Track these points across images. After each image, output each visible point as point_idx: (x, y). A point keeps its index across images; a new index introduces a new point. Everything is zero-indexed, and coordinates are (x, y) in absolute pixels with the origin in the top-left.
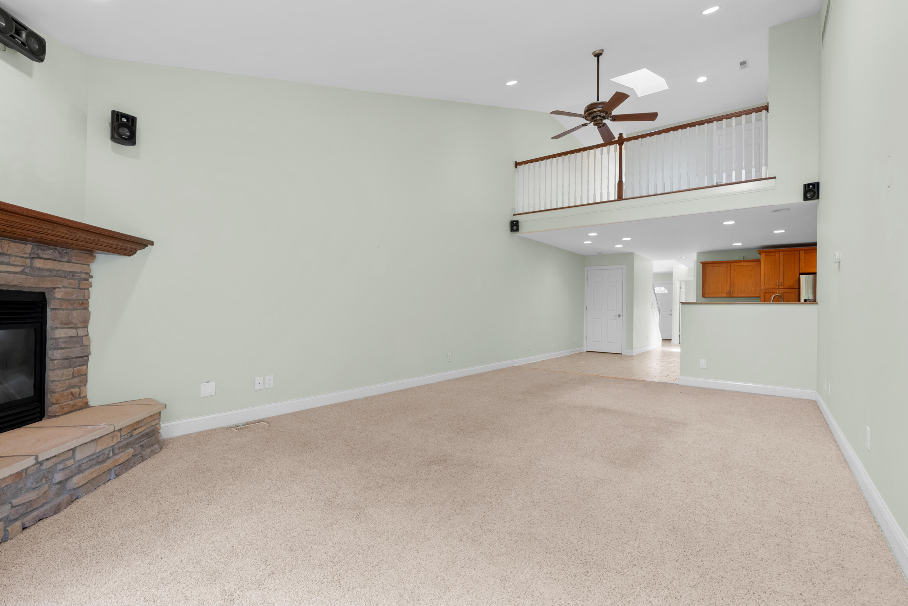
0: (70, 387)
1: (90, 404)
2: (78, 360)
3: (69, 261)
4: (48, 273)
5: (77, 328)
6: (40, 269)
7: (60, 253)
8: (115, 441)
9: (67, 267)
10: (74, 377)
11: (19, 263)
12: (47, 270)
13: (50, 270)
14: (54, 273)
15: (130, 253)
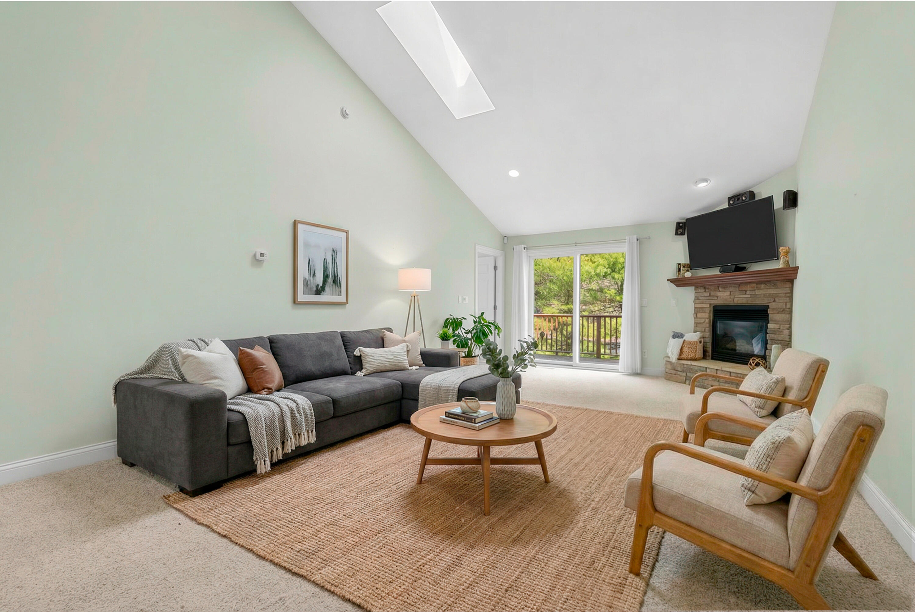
3: (776, 288)
4: (763, 296)
6: (759, 294)
7: (771, 285)
9: (772, 291)
12: (762, 294)
13: (764, 294)
14: (767, 295)
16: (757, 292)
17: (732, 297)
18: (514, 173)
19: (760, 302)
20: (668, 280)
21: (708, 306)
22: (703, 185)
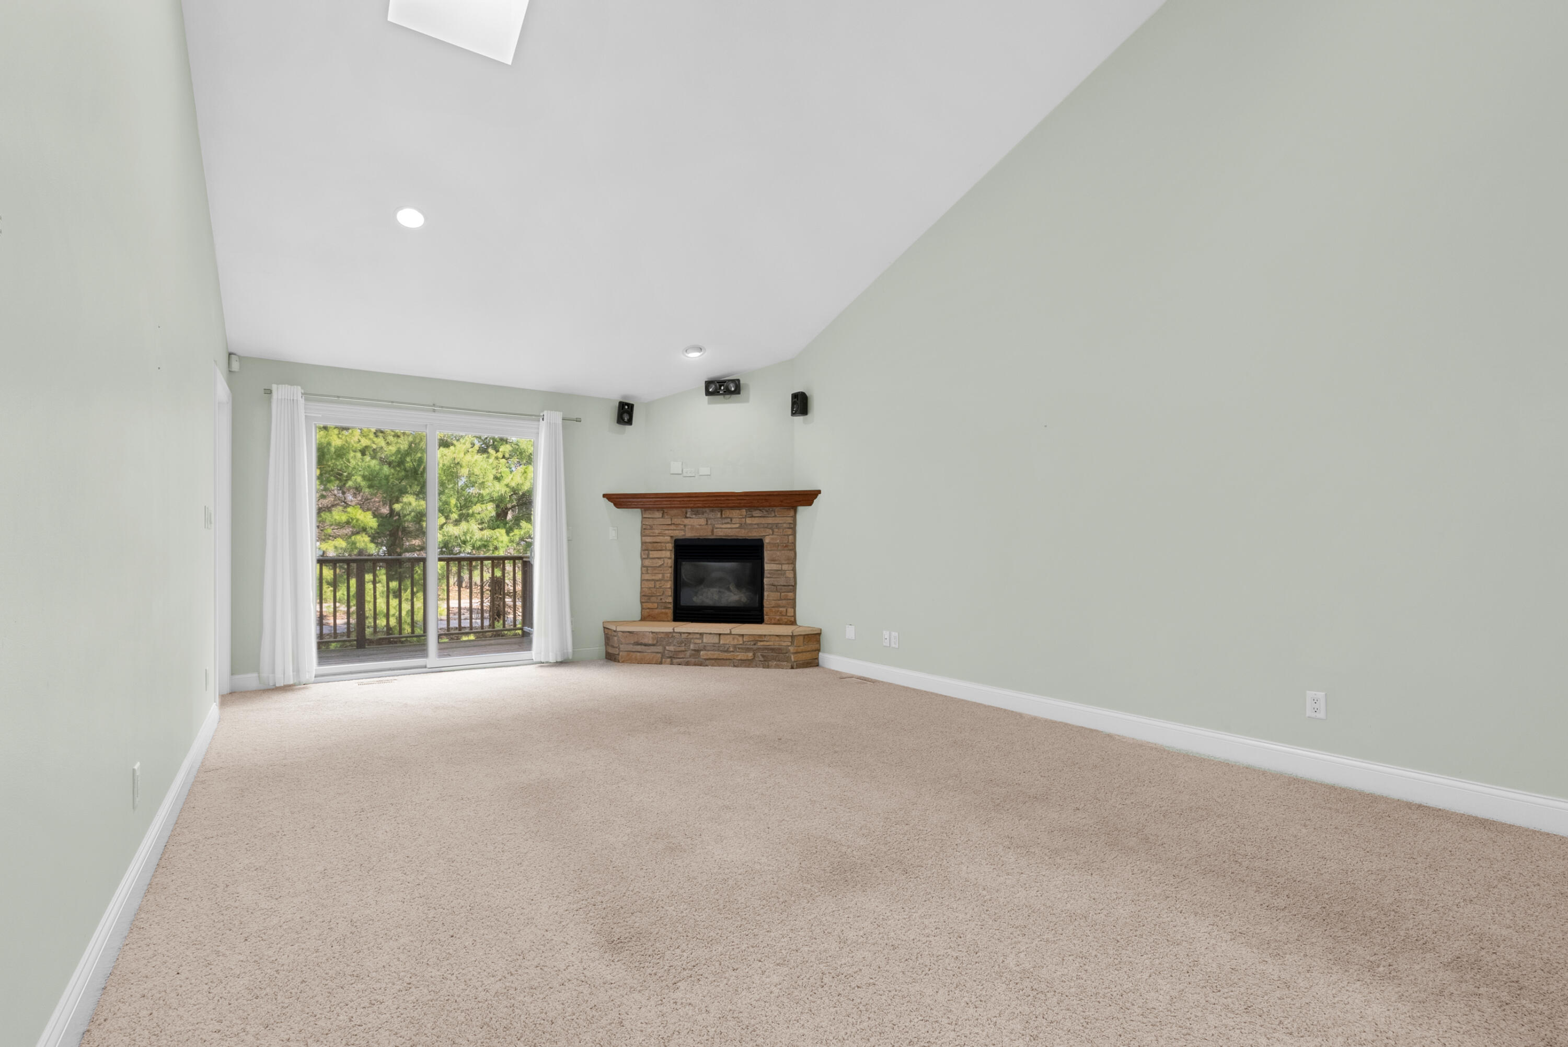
0: (779, 606)
1: (798, 623)
2: (783, 587)
3: (775, 516)
4: (756, 526)
5: (782, 564)
6: (750, 524)
7: (767, 511)
8: (736, 642)
9: (770, 520)
10: (781, 599)
11: (738, 522)
12: (755, 524)
13: (758, 524)
14: (762, 526)
15: (810, 503)
16: (749, 521)
17: (710, 527)
18: (410, 218)
19: (754, 534)
20: (604, 496)
21: (668, 539)
22: (694, 355)
